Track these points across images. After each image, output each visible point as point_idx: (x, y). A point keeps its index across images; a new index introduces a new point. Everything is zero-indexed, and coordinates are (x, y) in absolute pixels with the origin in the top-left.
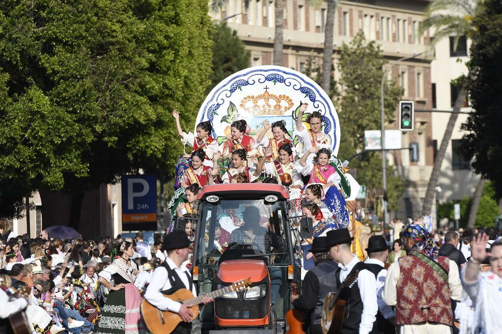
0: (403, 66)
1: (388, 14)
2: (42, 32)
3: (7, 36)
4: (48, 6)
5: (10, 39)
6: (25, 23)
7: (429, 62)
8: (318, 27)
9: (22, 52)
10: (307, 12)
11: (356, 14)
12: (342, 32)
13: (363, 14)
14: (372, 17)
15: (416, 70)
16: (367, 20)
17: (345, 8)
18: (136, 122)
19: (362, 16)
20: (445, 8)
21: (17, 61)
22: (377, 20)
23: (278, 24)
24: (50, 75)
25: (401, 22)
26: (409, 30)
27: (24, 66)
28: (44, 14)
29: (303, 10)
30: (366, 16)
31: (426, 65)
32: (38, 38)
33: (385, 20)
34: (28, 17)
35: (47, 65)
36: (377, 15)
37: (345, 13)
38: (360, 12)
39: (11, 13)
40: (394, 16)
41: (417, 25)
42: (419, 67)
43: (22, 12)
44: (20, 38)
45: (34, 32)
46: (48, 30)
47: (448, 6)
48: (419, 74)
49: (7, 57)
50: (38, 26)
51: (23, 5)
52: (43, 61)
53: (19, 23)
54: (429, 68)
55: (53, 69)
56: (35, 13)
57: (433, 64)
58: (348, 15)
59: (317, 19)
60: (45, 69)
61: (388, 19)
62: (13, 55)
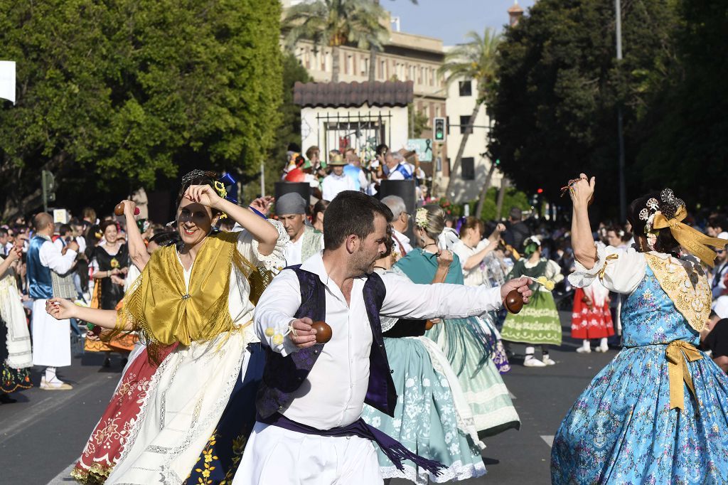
0: (426, 102)
1: (414, 64)
2: (139, 53)
3: (110, 56)
4: (144, 31)
5: (112, 60)
6: (125, 46)
7: (444, 99)
8: (363, 73)
9: (122, 71)
10: (354, 61)
11: (390, 63)
12: (381, 75)
13: (396, 63)
14: (402, 65)
15: (435, 105)
16: (399, 67)
17: (383, 58)
18: (218, 130)
19: (395, 64)
20: (457, 58)
21: (118, 78)
22: (407, 67)
23: (335, 65)
24: (145, 89)
25: (424, 70)
26: (429, 75)
27: (124, 81)
28: (140, 39)
29: (351, 61)
30: (398, 64)
31: (442, 102)
32: (136, 59)
33: (412, 68)
34: (127, 41)
35: (143, 81)
36: (407, 64)
37: (383, 62)
38: (394, 62)
39: (113, 38)
40: (419, 65)
41: (435, 72)
42: (437, 103)
43: (122, 37)
44: (120, 58)
45: (133, 54)
46: (144, 52)
47: (459, 56)
48: (437, 109)
49: (110, 74)
50: (136, 48)
51: (123, 31)
52: (140, 78)
53: (120, 46)
54: (445, 104)
55: (148, 85)
56: (133, 38)
57: (447, 101)
58: (385, 64)
59: (362, 66)
60: (140, 85)
61: (415, 67)
62: (115, 73)
